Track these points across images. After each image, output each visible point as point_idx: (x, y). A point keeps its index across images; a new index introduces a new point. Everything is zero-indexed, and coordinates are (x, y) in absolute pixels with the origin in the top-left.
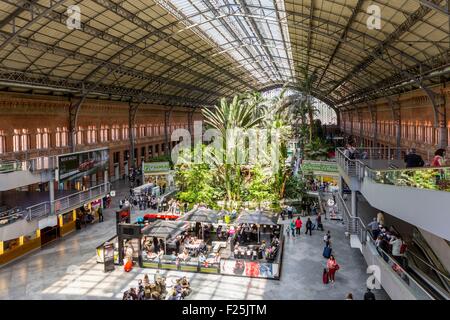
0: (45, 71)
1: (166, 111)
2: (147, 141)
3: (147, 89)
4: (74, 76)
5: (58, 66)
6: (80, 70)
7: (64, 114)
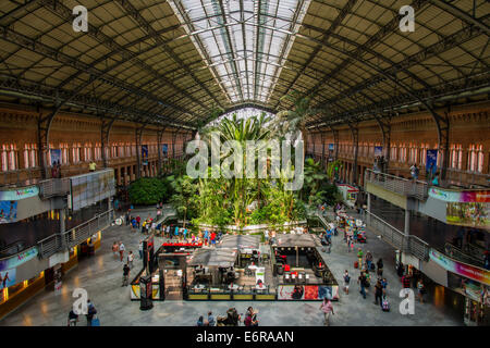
0: (15, 72)
1: (137, 129)
2: (120, 162)
3: (122, 103)
4: (48, 81)
5: (32, 67)
6: (55, 75)
7: (32, 127)
